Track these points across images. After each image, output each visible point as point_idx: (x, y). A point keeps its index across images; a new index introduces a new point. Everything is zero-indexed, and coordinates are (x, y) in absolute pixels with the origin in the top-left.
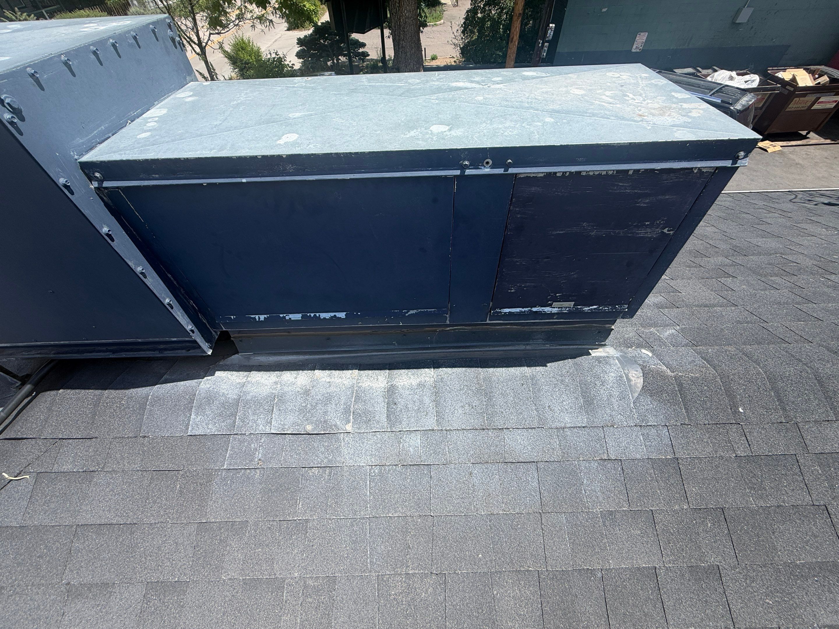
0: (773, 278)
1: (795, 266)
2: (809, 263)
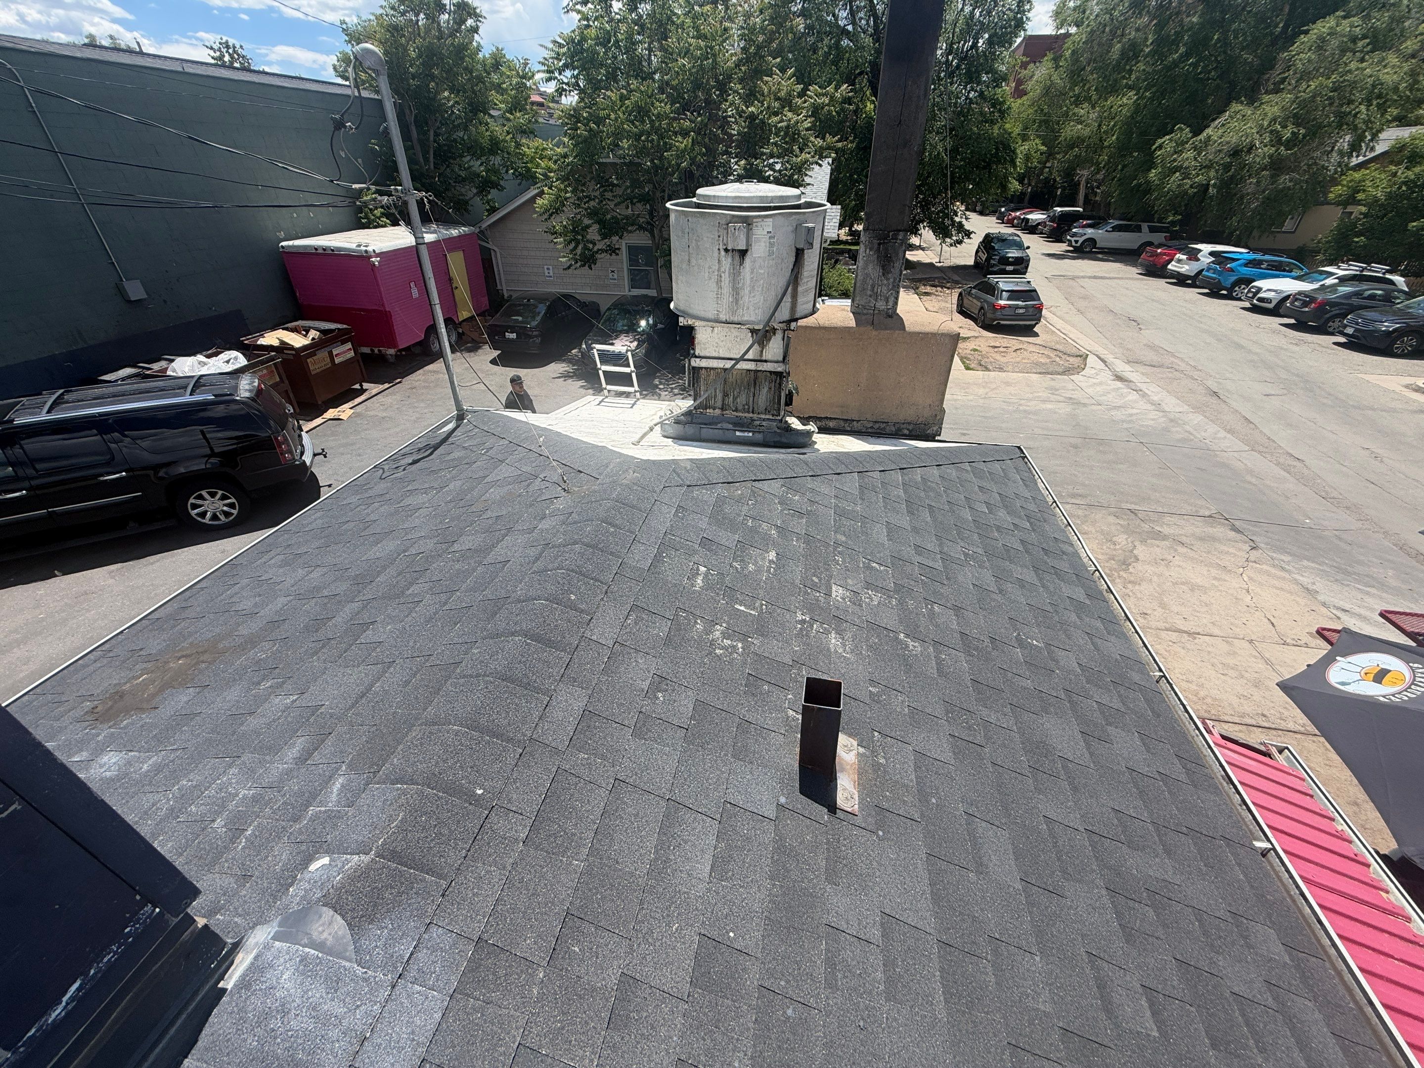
0: (410, 591)
1: (421, 558)
2: (430, 544)
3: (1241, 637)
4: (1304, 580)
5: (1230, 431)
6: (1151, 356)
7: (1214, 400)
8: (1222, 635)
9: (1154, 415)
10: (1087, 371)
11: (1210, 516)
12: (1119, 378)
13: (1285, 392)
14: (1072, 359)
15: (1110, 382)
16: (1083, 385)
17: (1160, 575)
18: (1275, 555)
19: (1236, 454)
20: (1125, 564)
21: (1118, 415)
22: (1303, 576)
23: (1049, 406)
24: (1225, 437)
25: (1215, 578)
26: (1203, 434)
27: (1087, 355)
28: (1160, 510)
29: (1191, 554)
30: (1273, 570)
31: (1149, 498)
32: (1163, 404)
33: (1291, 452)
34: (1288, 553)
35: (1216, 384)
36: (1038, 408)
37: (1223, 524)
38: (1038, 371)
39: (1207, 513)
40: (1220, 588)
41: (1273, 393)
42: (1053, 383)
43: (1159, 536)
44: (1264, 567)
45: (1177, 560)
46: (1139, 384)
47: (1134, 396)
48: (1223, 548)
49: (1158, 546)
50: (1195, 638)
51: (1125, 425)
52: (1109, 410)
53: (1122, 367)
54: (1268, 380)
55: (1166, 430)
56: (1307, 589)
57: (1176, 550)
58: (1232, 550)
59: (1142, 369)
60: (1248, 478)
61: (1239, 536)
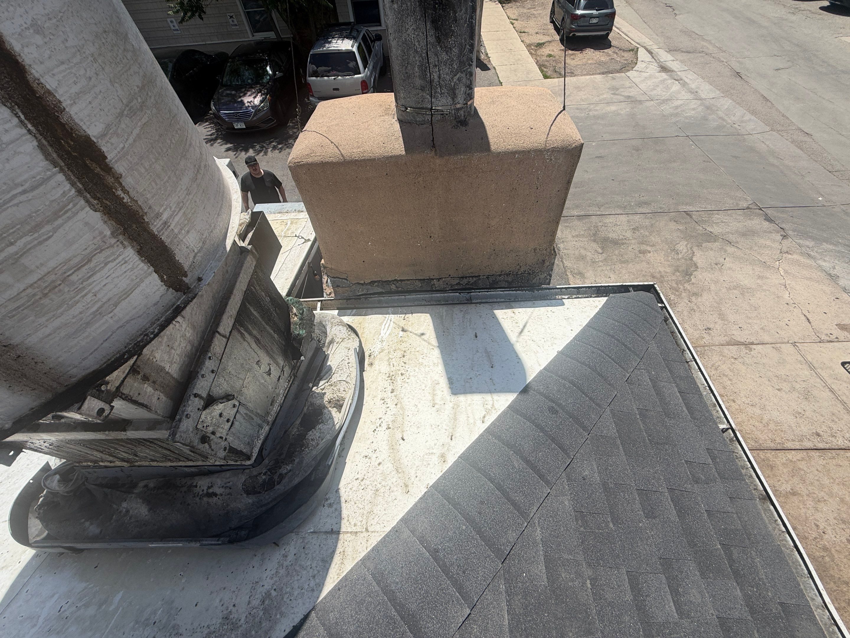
3: (786, 341)
4: (826, 265)
5: (754, 113)
6: (685, 42)
7: (737, 82)
8: (770, 340)
9: (694, 104)
10: (640, 66)
11: (748, 208)
12: (664, 69)
13: (790, 64)
14: (626, 55)
15: (657, 74)
16: (637, 80)
17: (716, 282)
18: (801, 242)
19: (759, 136)
20: (688, 274)
21: (667, 109)
22: (825, 261)
23: (613, 108)
24: (750, 119)
25: (759, 277)
26: (733, 118)
27: (638, 48)
28: (709, 207)
29: (739, 253)
30: (802, 259)
31: (699, 197)
32: (700, 92)
33: (801, 127)
34: (811, 237)
35: (738, 65)
36: (604, 111)
37: (759, 215)
38: (602, 71)
39: (745, 205)
40: (765, 287)
41: (782, 67)
42: (614, 83)
43: (711, 237)
44: (795, 257)
45: (728, 263)
46: (679, 73)
47: (676, 87)
48: (762, 241)
49: (712, 249)
50: (751, 350)
51: (674, 120)
52: (660, 104)
53: (665, 57)
54: (776, 53)
55: (705, 119)
56: (830, 275)
57: (726, 251)
58: (768, 243)
59: (680, 56)
60: (772, 160)
61: (772, 226)
